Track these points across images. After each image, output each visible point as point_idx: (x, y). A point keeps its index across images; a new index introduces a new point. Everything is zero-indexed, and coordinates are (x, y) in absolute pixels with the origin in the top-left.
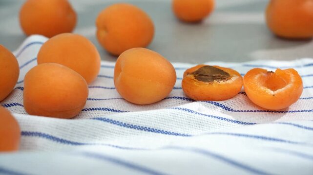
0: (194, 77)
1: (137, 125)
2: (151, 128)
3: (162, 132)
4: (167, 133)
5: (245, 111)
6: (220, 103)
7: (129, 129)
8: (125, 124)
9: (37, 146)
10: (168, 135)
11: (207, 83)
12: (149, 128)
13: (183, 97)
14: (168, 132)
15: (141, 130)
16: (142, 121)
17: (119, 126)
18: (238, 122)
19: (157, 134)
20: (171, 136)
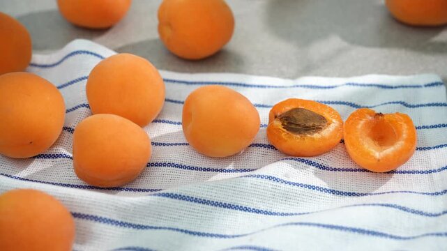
0: (283, 125)
1: (211, 200)
2: (227, 203)
3: (241, 208)
4: (246, 209)
5: (343, 170)
6: (313, 160)
7: (201, 205)
8: (196, 199)
9: (92, 233)
10: (247, 213)
11: (298, 136)
12: (225, 204)
13: (267, 144)
14: (248, 207)
15: (216, 206)
16: (216, 195)
17: (189, 202)
18: (333, 192)
19: (234, 210)
20: (251, 213)
